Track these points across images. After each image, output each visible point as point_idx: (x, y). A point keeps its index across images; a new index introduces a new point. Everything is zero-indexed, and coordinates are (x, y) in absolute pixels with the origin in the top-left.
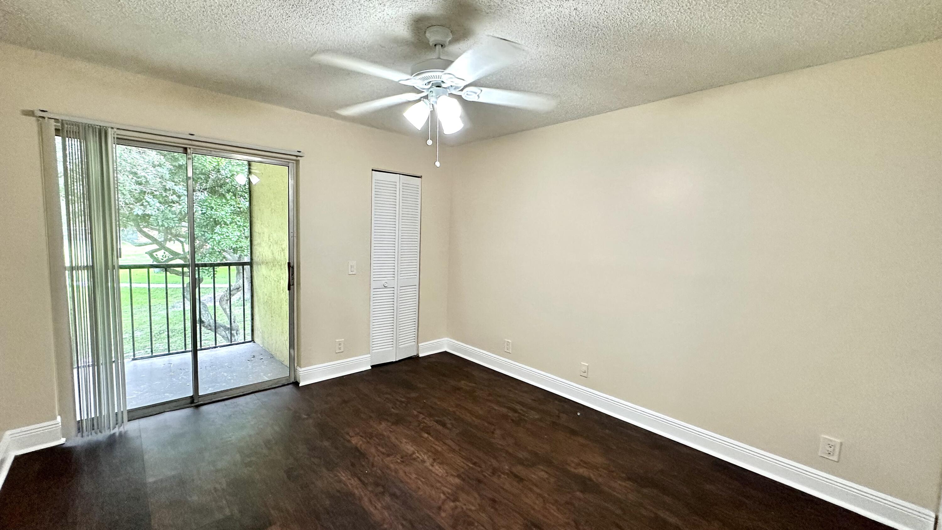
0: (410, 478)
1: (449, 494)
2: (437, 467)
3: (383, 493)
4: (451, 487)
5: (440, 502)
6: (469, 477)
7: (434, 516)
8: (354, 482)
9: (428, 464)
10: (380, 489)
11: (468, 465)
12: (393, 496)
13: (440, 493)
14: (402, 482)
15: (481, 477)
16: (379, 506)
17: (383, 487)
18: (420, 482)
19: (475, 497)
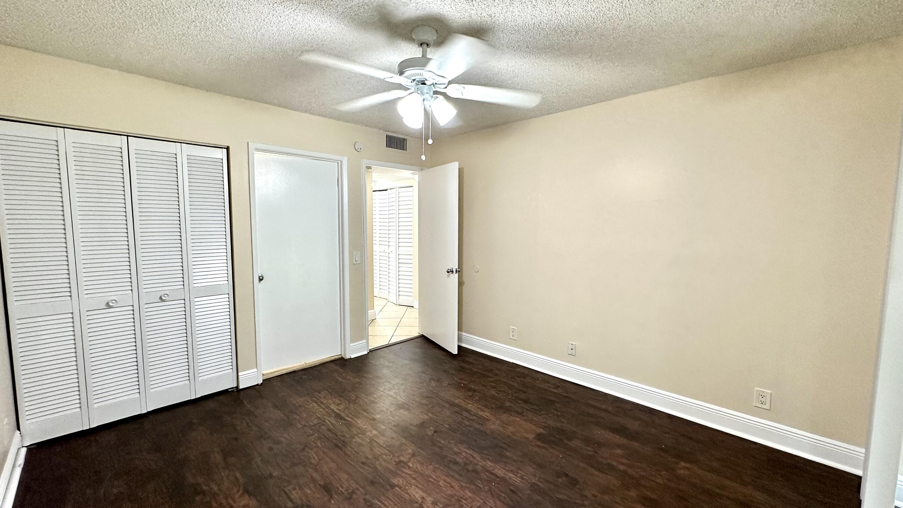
0: (444, 480)
1: (404, 468)
2: (417, 496)
3: (466, 464)
4: (403, 475)
5: (412, 460)
6: (383, 487)
7: (418, 450)
8: (500, 472)
9: (429, 500)
10: (470, 468)
11: (381, 502)
12: (456, 463)
13: (413, 468)
14: (452, 476)
15: (370, 489)
16: (464, 454)
17: (468, 470)
18: (434, 477)
19: (381, 465)
